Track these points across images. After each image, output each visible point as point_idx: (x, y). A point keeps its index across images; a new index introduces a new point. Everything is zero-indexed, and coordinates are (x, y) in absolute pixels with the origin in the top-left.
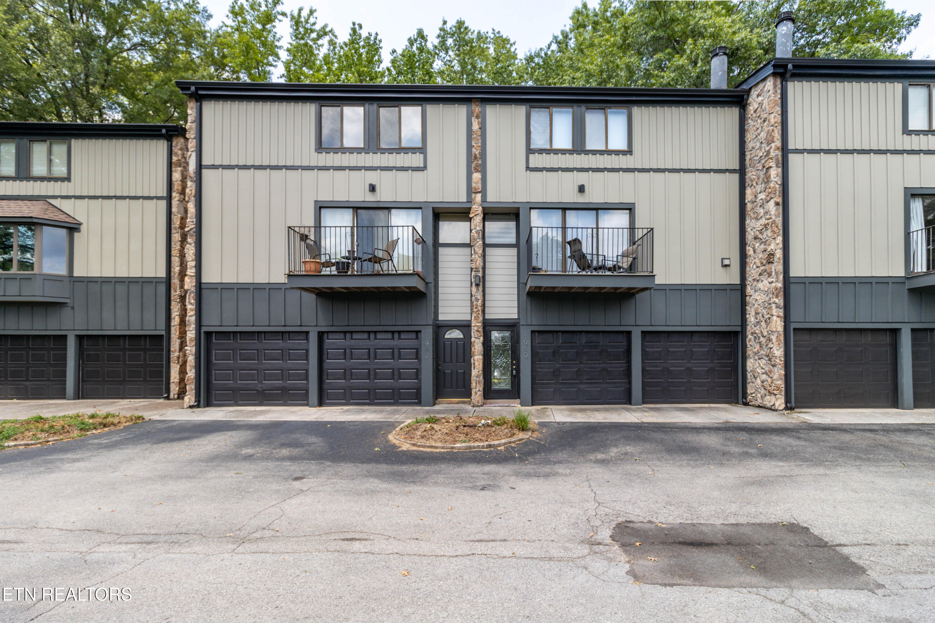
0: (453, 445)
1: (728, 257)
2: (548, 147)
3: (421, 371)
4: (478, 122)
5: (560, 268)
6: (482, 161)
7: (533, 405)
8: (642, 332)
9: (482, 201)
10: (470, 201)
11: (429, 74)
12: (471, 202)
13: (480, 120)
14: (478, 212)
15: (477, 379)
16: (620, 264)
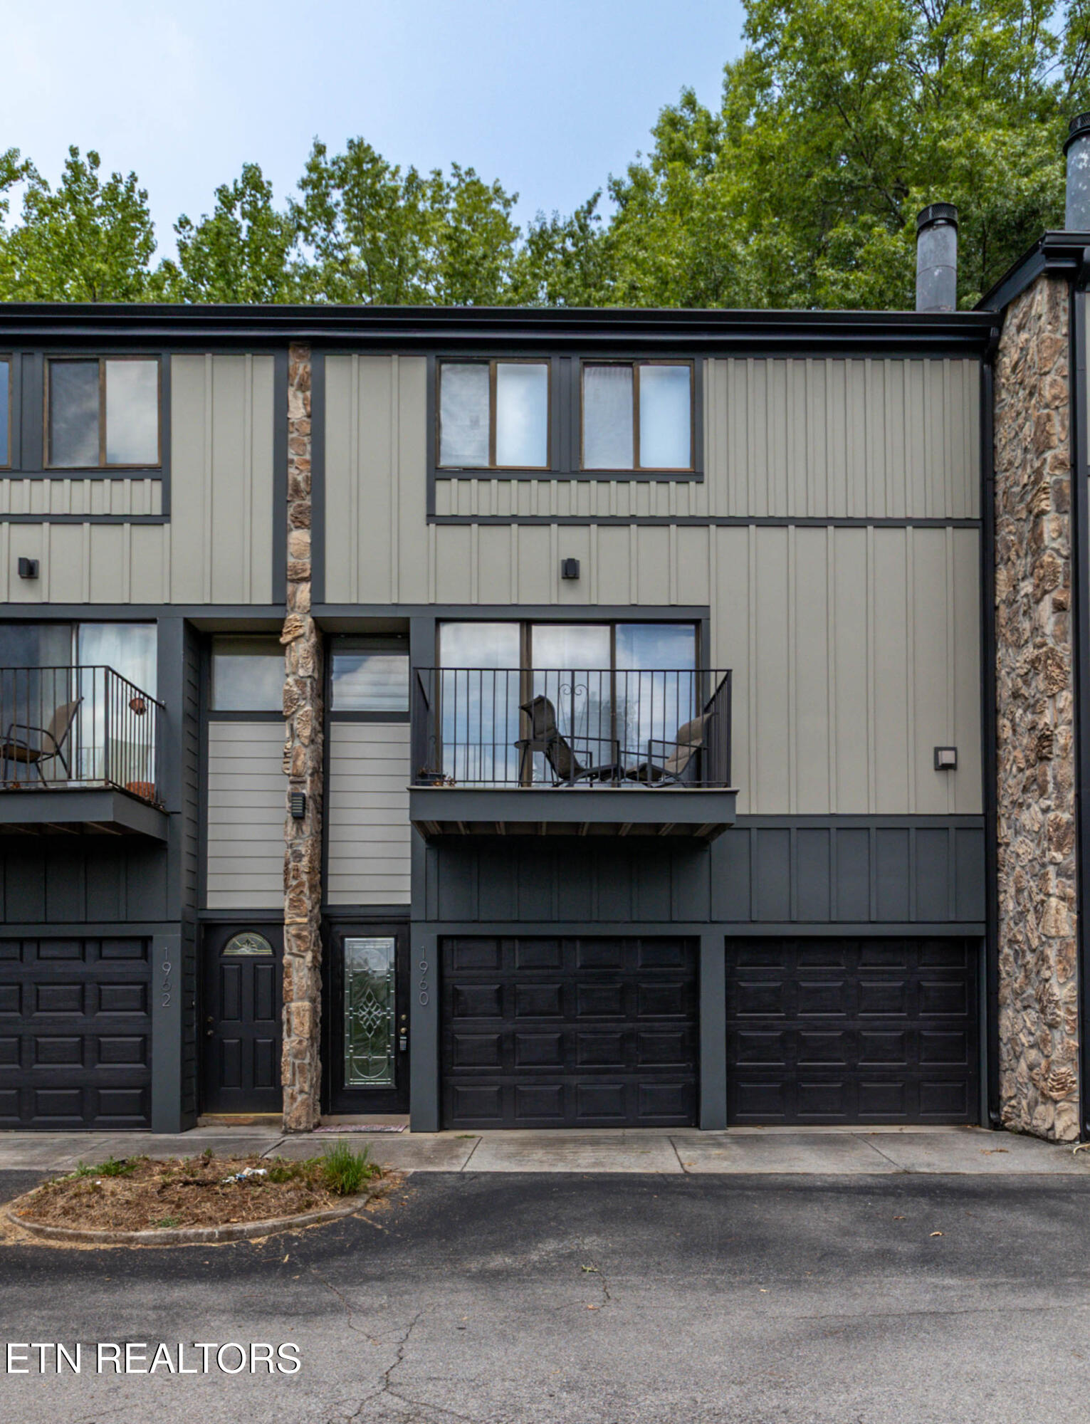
0: (132, 1233)
1: (951, 745)
2: (485, 463)
3: (151, 1040)
4: (305, 399)
5: (513, 774)
6: (313, 500)
7: (442, 1128)
8: (729, 939)
9: (313, 603)
10: (281, 601)
11: (274, 274)
12: (285, 605)
13: (308, 394)
14: (301, 631)
15: (297, 1062)
16: (657, 763)
